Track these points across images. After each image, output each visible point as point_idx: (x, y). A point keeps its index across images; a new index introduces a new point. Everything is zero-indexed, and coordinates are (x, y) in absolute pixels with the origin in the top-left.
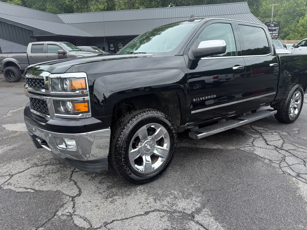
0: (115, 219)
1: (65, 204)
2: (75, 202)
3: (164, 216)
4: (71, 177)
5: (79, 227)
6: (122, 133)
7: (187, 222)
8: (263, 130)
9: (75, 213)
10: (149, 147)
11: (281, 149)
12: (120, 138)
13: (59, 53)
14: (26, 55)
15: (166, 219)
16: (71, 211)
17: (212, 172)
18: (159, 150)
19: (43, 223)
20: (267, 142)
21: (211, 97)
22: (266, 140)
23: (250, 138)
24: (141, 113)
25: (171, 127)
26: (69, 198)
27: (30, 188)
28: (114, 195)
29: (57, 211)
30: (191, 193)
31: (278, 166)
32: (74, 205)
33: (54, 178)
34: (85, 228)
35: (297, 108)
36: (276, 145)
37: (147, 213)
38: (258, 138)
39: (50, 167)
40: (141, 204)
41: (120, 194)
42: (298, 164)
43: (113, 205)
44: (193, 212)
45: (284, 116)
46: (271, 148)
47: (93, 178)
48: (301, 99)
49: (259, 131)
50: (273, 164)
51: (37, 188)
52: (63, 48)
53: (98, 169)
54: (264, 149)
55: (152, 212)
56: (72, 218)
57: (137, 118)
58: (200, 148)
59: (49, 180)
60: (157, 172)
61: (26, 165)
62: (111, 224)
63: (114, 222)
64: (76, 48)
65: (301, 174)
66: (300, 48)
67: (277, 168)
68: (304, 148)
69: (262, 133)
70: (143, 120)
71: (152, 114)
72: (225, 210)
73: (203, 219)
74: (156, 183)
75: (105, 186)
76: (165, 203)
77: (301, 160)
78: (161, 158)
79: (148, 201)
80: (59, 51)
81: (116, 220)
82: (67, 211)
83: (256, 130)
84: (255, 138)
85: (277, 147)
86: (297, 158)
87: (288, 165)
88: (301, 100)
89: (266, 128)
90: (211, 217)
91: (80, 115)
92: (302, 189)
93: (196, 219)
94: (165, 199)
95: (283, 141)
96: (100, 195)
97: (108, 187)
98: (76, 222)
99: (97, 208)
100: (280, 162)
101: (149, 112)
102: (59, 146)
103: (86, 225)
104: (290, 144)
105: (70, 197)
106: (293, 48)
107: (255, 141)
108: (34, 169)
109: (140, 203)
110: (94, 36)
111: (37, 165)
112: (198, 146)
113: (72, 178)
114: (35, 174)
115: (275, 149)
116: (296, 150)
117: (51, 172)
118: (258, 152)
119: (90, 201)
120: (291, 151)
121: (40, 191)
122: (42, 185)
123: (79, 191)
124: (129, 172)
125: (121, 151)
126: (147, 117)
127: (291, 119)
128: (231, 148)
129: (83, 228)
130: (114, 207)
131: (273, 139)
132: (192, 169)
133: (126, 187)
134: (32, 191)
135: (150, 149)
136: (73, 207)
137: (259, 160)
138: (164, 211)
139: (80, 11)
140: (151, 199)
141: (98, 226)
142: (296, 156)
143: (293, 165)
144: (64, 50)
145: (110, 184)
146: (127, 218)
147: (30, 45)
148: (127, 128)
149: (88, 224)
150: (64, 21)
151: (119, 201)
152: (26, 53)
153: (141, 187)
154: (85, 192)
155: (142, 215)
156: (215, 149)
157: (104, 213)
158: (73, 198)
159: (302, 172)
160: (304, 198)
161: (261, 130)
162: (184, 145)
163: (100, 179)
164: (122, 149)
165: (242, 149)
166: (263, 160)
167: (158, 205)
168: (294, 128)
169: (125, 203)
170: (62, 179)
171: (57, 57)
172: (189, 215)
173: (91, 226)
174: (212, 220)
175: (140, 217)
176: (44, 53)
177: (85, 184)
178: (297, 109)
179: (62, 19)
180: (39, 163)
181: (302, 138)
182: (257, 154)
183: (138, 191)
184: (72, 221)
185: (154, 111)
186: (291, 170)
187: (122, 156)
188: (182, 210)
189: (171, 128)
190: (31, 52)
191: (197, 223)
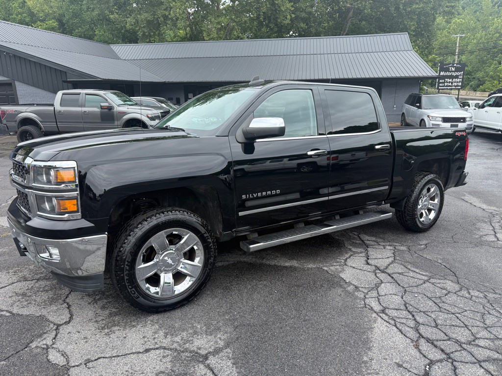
0: (102, 355)
1: (45, 333)
2: (59, 332)
3: (168, 355)
4: (67, 297)
5: (52, 364)
6: (126, 241)
7: (195, 364)
8: (374, 241)
9: (54, 346)
10: (170, 261)
11: (383, 272)
12: (122, 247)
13: (102, 107)
14: (52, 108)
15: (169, 359)
16: (49, 343)
17: (264, 300)
18: (187, 266)
19: (7, 356)
20: (369, 261)
21: (271, 193)
22: (369, 257)
23: (347, 253)
24: (156, 214)
25: (204, 233)
26: (52, 326)
27: (7, 311)
28: (115, 325)
29: (31, 342)
30: (219, 328)
31: (362, 296)
32: (56, 335)
33: (43, 298)
34: (59, 365)
35: (434, 210)
36: (378, 265)
37: (147, 351)
38: (359, 253)
39: (43, 283)
40: (146, 339)
41: (123, 324)
42: (394, 294)
43: (108, 337)
44: (210, 353)
45: (409, 222)
46: (369, 270)
47: (95, 301)
48: (439, 196)
49: (369, 242)
50: (356, 293)
51: (15, 311)
52: (109, 100)
53: (90, 288)
54: (358, 271)
55: (155, 349)
56: (47, 352)
57: (150, 221)
58: (266, 264)
59: (35, 301)
60: (180, 297)
61: (10, 279)
62: (95, 362)
63: (99, 360)
64: (130, 101)
65: (388, 308)
66: (486, 109)
67: (360, 299)
68: (417, 271)
69: (369, 246)
70: (159, 223)
71: (173, 216)
72: (254, 352)
73: (217, 362)
74: (178, 313)
75: (107, 312)
76: (178, 339)
77: (402, 289)
78: (189, 278)
79: (156, 336)
80: (102, 104)
81: (104, 358)
82: (44, 342)
83: (363, 241)
84: (355, 253)
85: (377, 268)
86: (397, 285)
87: (377, 295)
88: (439, 199)
89: (381, 238)
90: (230, 359)
91: (66, 215)
92: (376, 330)
93: (208, 362)
94: (180, 334)
95: (393, 259)
96: (96, 325)
97: (110, 314)
98: (50, 357)
99: (85, 341)
100: (370, 291)
101: (170, 213)
102: (40, 255)
103: (61, 361)
104: (401, 264)
105: (54, 325)
106: (475, 109)
107: (352, 257)
108: (20, 284)
109: (144, 337)
110: (164, 81)
111: (25, 279)
112: (264, 261)
113: (67, 300)
114: (20, 292)
115: (374, 272)
116: (404, 274)
117: (41, 290)
118: (347, 275)
119: (80, 331)
120: (395, 276)
121: (19, 314)
122: (23, 307)
123: (70, 318)
124: (135, 295)
125: (123, 266)
126: (166, 220)
127: (420, 226)
128: (310, 266)
129: (57, 364)
130: (107, 340)
131: (380, 256)
132: (239, 295)
133: (135, 315)
134: (8, 314)
135: (173, 264)
136: (55, 338)
137: (341, 286)
138: (171, 349)
139: (148, 40)
140: (161, 333)
141: (77, 364)
142: (399, 282)
143: (385, 295)
144: (110, 104)
145: (115, 310)
146: (118, 356)
147: (60, 93)
148: (134, 235)
149: (65, 360)
150: (120, 56)
151: (118, 333)
152: (53, 105)
153: (155, 316)
154: (76, 319)
155: (140, 353)
156: (286, 267)
157: (91, 347)
158: (58, 326)
159: (391, 307)
160: (371, 342)
161: (372, 241)
162: (245, 260)
163: (104, 303)
164: (125, 263)
165: (326, 268)
166: (346, 286)
167: (166, 342)
168: (423, 240)
169: (125, 336)
170: (52, 301)
171: (99, 113)
172: (203, 356)
173: (68, 364)
174: (229, 363)
175: (136, 355)
176: (79, 106)
177: (81, 309)
178: (433, 212)
179: (117, 52)
180: (30, 276)
181: (425, 256)
182: (342, 277)
183: (149, 322)
184: (45, 356)
185: (177, 212)
186: (377, 303)
187: (125, 273)
188: (195, 349)
189: (205, 235)
190: (61, 105)
191: (208, 367)
